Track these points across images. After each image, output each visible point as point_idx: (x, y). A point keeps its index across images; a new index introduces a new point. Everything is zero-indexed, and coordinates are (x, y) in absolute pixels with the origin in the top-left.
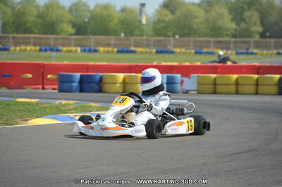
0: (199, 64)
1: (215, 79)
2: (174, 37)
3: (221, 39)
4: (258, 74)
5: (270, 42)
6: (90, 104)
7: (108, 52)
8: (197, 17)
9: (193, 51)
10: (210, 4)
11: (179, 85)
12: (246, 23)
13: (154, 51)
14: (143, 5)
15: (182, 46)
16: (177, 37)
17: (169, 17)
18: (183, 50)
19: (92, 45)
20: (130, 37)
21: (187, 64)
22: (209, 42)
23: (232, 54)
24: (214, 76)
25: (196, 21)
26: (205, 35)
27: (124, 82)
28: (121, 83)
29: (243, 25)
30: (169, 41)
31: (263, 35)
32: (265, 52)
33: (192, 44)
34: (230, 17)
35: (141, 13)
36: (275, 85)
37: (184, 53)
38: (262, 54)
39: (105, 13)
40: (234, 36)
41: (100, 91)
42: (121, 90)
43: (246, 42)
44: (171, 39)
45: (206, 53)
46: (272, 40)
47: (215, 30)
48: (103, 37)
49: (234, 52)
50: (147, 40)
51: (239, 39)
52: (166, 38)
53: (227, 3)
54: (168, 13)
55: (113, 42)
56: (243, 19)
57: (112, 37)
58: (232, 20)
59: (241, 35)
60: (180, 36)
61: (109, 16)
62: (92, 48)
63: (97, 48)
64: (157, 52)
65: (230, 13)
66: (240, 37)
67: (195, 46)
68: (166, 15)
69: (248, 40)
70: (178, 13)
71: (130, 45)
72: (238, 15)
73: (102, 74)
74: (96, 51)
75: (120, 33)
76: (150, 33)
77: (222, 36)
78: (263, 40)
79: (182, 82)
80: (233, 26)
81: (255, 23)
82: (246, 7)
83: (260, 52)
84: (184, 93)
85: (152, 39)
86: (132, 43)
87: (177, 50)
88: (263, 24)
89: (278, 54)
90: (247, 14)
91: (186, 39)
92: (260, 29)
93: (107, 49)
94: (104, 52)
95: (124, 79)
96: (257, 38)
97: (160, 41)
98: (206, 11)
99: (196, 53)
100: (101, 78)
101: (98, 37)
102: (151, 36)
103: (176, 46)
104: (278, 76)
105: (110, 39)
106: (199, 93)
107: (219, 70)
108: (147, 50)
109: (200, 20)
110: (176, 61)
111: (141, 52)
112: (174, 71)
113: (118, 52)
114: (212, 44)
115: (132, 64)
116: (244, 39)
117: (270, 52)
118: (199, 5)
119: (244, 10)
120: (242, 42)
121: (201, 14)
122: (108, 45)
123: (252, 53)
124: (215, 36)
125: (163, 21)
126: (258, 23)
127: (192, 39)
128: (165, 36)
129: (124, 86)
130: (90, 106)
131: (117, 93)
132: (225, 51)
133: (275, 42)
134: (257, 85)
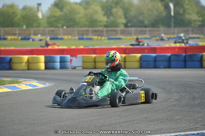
0: (82, 47)
1: (95, 58)
2: (62, 27)
3: (96, 29)
4: (125, 54)
5: (132, 30)
6: (4, 79)
7: (14, 39)
8: (78, 13)
9: (77, 38)
10: (88, 4)
11: (69, 63)
12: (114, 17)
13: (49, 38)
14: (39, 5)
15: (68, 34)
16: (65, 27)
17: (58, 13)
18: (70, 37)
19: (2, 34)
20: (30, 28)
21: (74, 47)
22: (88, 31)
23: (105, 39)
24: (94, 55)
25: (78, 16)
26: (85, 26)
27: (28, 62)
28: (26, 63)
29: (112, 18)
30: (59, 30)
31: (126, 25)
32: (128, 38)
33: (76, 33)
34: (103, 13)
35: (38, 10)
36: (137, 61)
37: (71, 39)
38: (126, 39)
39: (11, 11)
40: (106, 26)
41: (10, 69)
42: (26, 68)
43: (114, 31)
44: (61, 29)
45: (87, 39)
46: (133, 29)
47: (93, 23)
48: (10, 28)
49: (107, 38)
50: (43, 30)
51: (109, 29)
52: (57, 29)
53: (100, 2)
54: (57, 10)
55: (17, 32)
56: (112, 14)
57: (17, 29)
58: (104, 15)
59: (111, 25)
60: (67, 27)
61: (14, 13)
62: (2, 37)
63: (6, 37)
64: (51, 39)
65: (103, 10)
66: (110, 27)
67: (79, 34)
69: (116, 29)
70: (65, 10)
71: (30, 34)
72: (108, 11)
73: (11, 56)
74: (5, 39)
75: (23, 25)
76: (45, 25)
77: (97, 27)
78: (127, 29)
79: (71, 60)
80: (105, 19)
81: (120, 17)
82: (113, 5)
83: (125, 37)
84: (72, 68)
85: (47, 29)
86: (32, 33)
87: (66, 37)
88: (126, 17)
90: (114, 10)
91: (71, 29)
92: (124, 21)
93: (13, 37)
94: (11, 39)
95: (28, 59)
96: (122, 27)
97: (52, 31)
98: (86, 9)
99: (79, 39)
100: (11, 59)
101: (6, 29)
102: (45, 27)
103: (65, 34)
104: (139, 55)
105: (16, 30)
106: (84, 68)
107: (97, 51)
108: (44, 37)
109: (81, 15)
110: (65, 45)
112: (65, 53)
113: (22, 39)
114: (90, 32)
115: (34, 48)
116: (113, 29)
117: (132, 37)
118: (80, 4)
119: (112, 8)
120: (111, 31)
121: (82, 11)
122: (14, 34)
123: (119, 39)
124: (92, 26)
125: (55, 17)
126: (123, 17)
127: (75, 29)
128: (56, 27)
129: (28, 65)
130: (4, 81)
131: (23, 70)
132: (99, 38)
133: (135, 30)
134: (125, 61)
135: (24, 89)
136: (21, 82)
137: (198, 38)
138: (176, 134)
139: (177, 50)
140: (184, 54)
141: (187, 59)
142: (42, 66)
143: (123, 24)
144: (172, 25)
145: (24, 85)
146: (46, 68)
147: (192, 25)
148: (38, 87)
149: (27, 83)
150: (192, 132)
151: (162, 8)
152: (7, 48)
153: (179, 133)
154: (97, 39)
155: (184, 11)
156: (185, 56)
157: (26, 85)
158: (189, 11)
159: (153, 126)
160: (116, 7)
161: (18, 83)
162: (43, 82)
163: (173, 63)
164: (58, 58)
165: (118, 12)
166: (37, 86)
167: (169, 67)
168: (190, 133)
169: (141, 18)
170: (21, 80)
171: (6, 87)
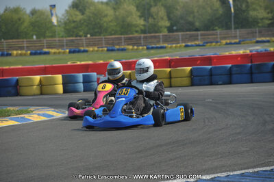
1: (130, 74)
2: (86, 36)
3: (131, 36)
4: (170, 68)
5: (178, 35)
6: (8, 108)
7: (21, 55)
8: (106, 16)
9: (106, 49)
11: (96, 84)
12: (154, 19)
13: (68, 51)
14: (53, 6)
15: (94, 45)
16: (89, 36)
17: (79, 17)
18: (96, 49)
19: (5, 48)
20: (42, 39)
21: (101, 62)
22: (120, 39)
23: (143, 49)
24: (129, 71)
25: (105, 19)
26: (116, 33)
27: (41, 84)
28: (38, 85)
29: (151, 20)
30: (81, 40)
31: (170, 30)
32: (174, 45)
33: (104, 42)
34: (139, 14)
35: (52, 14)
36: (187, 77)
37: (97, 51)
38: (171, 48)
39: (15, 17)
40: (144, 32)
41: (17, 94)
42: (38, 92)
43: (155, 37)
44: (83, 38)
45: (118, 50)
46: (180, 33)
47: (125, 27)
48: (15, 40)
49: (145, 47)
50: (60, 41)
51: (148, 35)
52: (79, 38)
54: (78, 13)
55: (25, 45)
56: (150, 15)
57: (25, 40)
59: (151, 31)
60: (91, 36)
61: (20, 19)
63: (10, 52)
64: (70, 52)
65: (138, 10)
66: (150, 33)
67: (107, 43)
68: (77, 15)
69: (157, 34)
70: (87, 12)
72: (145, 12)
73: (18, 77)
74: (9, 55)
75: (32, 36)
76: (62, 34)
77: (132, 34)
78: (171, 34)
79: (98, 80)
80: (142, 22)
81: (162, 18)
82: (152, 3)
83: (169, 46)
85: (65, 39)
86: (45, 44)
87: (91, 49)
88: (169, 19)
89: (186, 46)
90: (154, 10)
93: (20, 52)
94: (17, 55)
95: (40, 80)
96: (165, 32)
97: (72, 41)
98: (114, 9)
99: (108, 50)
100: (17, 80)
101: (10, 41)
102: (62, 37)
103: (88, 45)
104: (189, 68)
107: (133, 66)
108: (60, 50)
109: (109, 18)
110: (90, 60)
111: (55, 53)
112: (89, 70)
113: (31, 54)
114: (123, 40)
115: (47, 65)
116: (153, 34)
117: (179, 45)
118: (107, 4)
119: (151, 6)
120: (152, 37)
121: (110, 12)
122: (21, 48)
123: (162, 48)
124: (127, 34)
125: (74, 22)
126: (165, 18)
128: (77, 36)
129: (41, 88)
130: (8, 111)
131: (34, 95)
132: (135, 47)
133: (183, 35)
134: (170, 78)
135: (35, 120)
136: (32, 111)
137: (268, 41)
138: (243, 172)
139: (239, 59)
140: (250, 64)
141: (254, 71)
142: (60, 88)
143: (166, 27)
144: (233, 26)
145: (36, 116)
146: (65, 91)
147: (260, 25)
148: (54, 118)
149: (41, 113)
150: (264, 169)
151: (217, 4)
152: (12, 67)
153: (246, 171)
154: (132, 49)
155: (247, 6)
156: (251, 66)
157: (39, 115)
158: (254, 6)
159: (210, 163)
160: (156, 5)
161: (27, 112)
162: (62, 110)
163: (235, 77)
164: (80, 76)
165: (159, 11)
166: (53, 116)
167: (230, 82)
168: (261, 169)
169: (190, 19)
170: (32, 108)
171: (12, 119)
